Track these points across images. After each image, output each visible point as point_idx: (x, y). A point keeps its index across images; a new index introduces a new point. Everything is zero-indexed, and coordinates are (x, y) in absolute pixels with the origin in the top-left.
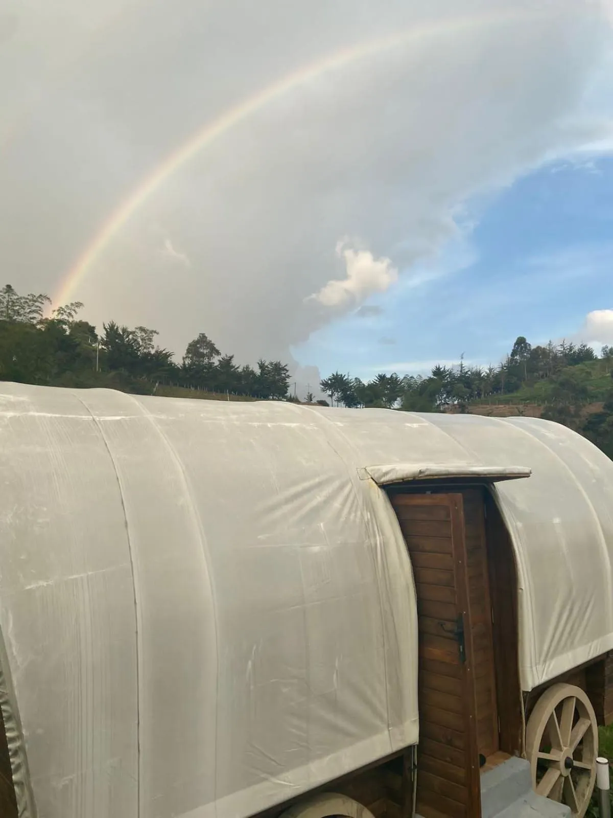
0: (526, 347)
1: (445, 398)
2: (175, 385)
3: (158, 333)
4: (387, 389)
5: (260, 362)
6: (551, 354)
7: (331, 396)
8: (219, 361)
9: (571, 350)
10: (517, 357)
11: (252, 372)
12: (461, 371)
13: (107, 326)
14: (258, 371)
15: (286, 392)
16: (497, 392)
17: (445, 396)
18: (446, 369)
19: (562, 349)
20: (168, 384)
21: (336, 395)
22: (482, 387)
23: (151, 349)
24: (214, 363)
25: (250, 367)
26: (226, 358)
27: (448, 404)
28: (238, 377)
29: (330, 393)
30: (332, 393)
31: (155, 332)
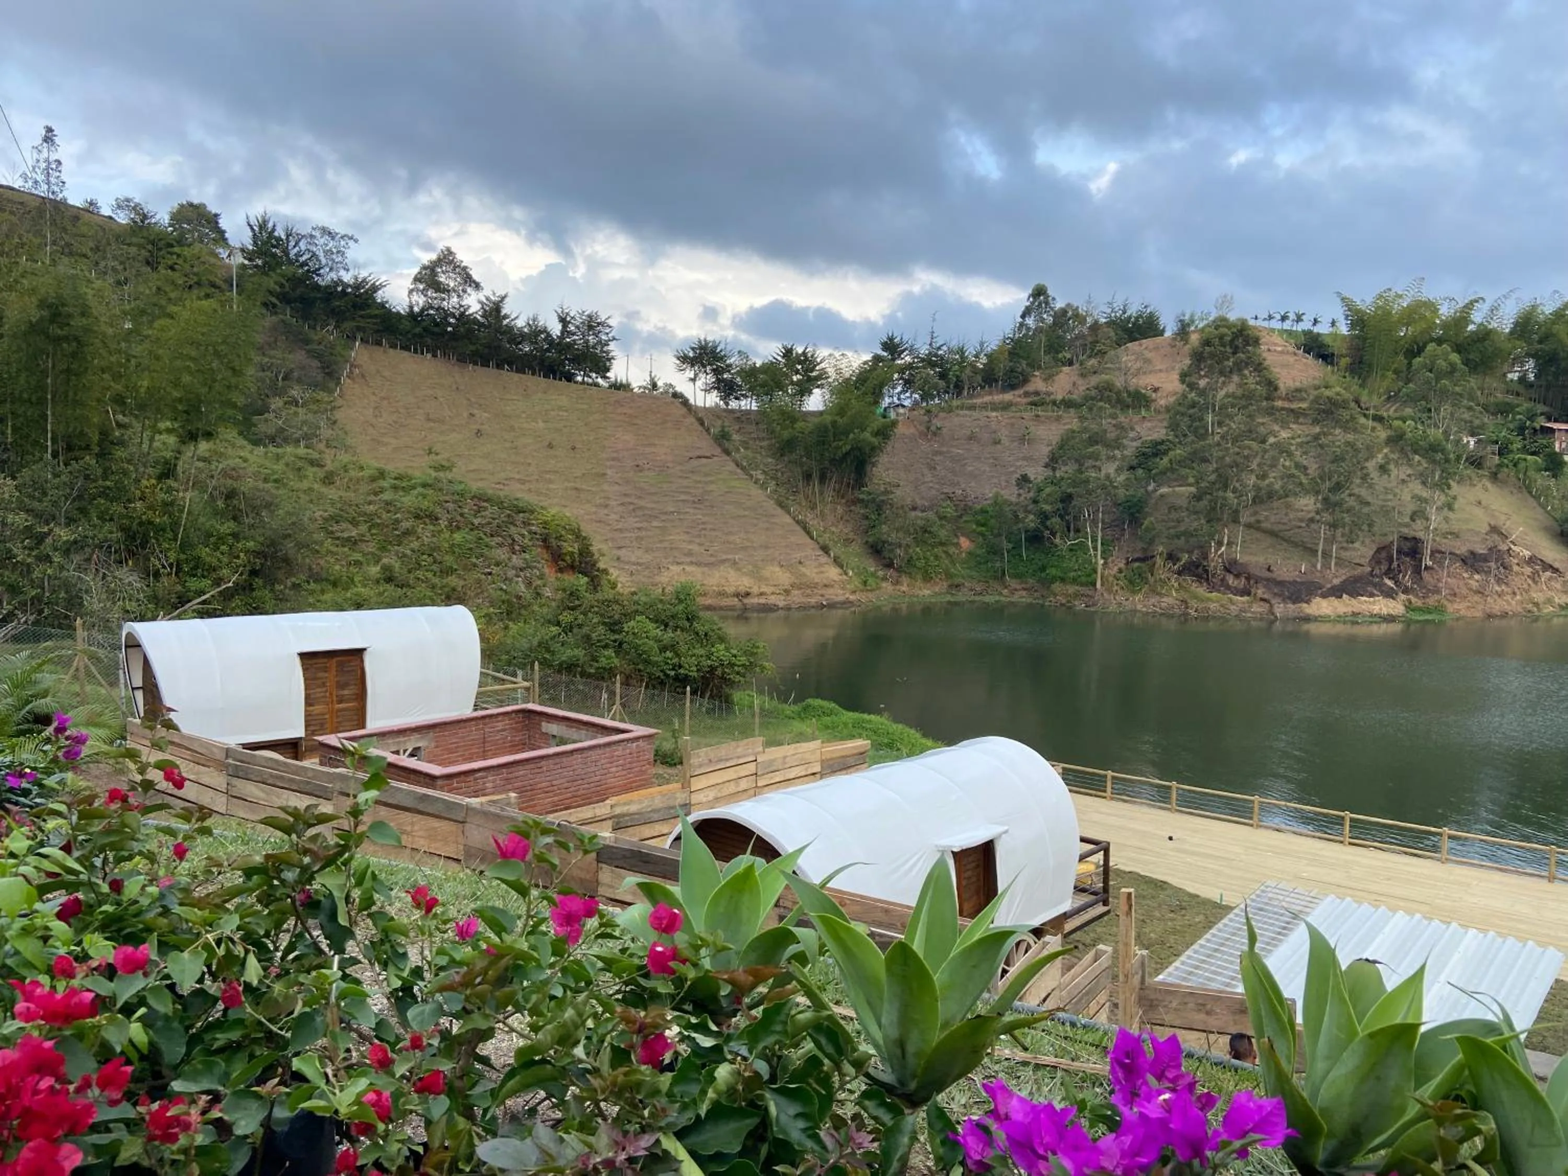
0: (1047, 303)
1: (899, 394)
2: (394, 346)
3: (356, 241)
4: (797, 372)
5: (560, 311)
6: (1089, 320)
7: (693, 380)
8: (480, 302)
9: (1124, 312)
10: (1030, 321)
11: (545, 330)
12: (931, 345)
13: (253, 222)
14: (556, 329)
15: (608, 370)
16: (990, 386)
17: (899, 389)
18: (905, 339)
19: (1109, 311)
20: (379, 343)
21: (703, 380)
22: (964, 377)
23: (342, 273)
24: (469, 307)
25: (540, 318)
26: (493, 298)
27: (903, 406)
28: (516, 337)
29: (692, 376)
30: (696, 375)
31: (351, 238)
